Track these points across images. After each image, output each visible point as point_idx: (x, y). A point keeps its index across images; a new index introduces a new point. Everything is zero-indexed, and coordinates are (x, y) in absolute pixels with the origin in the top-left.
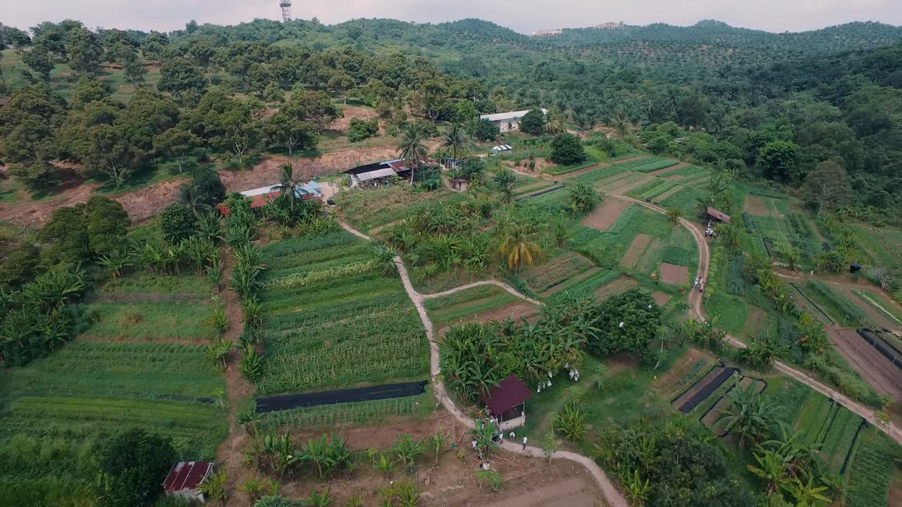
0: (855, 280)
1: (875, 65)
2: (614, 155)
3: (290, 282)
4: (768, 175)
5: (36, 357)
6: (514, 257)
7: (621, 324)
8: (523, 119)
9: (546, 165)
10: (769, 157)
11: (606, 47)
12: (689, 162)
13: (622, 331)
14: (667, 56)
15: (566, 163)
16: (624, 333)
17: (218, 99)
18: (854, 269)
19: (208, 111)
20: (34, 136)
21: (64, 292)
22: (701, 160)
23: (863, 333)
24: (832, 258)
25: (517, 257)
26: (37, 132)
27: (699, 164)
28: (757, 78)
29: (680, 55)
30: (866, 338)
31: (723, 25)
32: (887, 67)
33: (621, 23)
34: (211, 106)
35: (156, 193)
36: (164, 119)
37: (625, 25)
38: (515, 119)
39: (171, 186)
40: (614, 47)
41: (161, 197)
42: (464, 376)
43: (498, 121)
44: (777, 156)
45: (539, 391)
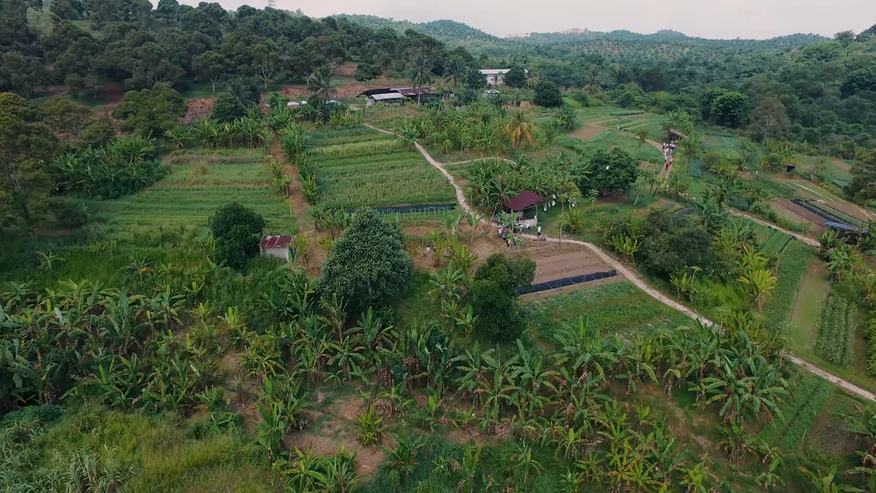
0: (791, 177)
1: (814, 55)
2: (587, 105)
3: (330, 149)
4: (721, 121)
5: (125, 194)
6: (516, 134)
7: (607, 168)
8: (507, 74)
9: (529, 106)
10: (721, 105)
11: (573, 45)
12: (653, 112)
13: (608, 173)
14: (629, 53)
15: (547, 105)
16: (610, 174)
17: (246, 34)
18: (790, 168)
19: (236, 43)
20: (89, 51)
21: (141, 150)
22: (664, 110)
23: (797, 201)
24: (773, 160)
25: (519, 133)
26: (91, 48)
27: (661, 114)
28: (711, 68)
29: (641, 52)
30: (798, 204)
31: (681, 34)
32: (823, 57)
33: (586, 30)
34: (239, 38)
35: (194, 106)
36: (200, 45)
37: (590, 32)
38: (501, 73)
39: (207, 102)
40: (580, 47)
41: (199, 110)
42: (488, 190)
43: (486, 75)
44: (728, 104)
45: (545, 210)
